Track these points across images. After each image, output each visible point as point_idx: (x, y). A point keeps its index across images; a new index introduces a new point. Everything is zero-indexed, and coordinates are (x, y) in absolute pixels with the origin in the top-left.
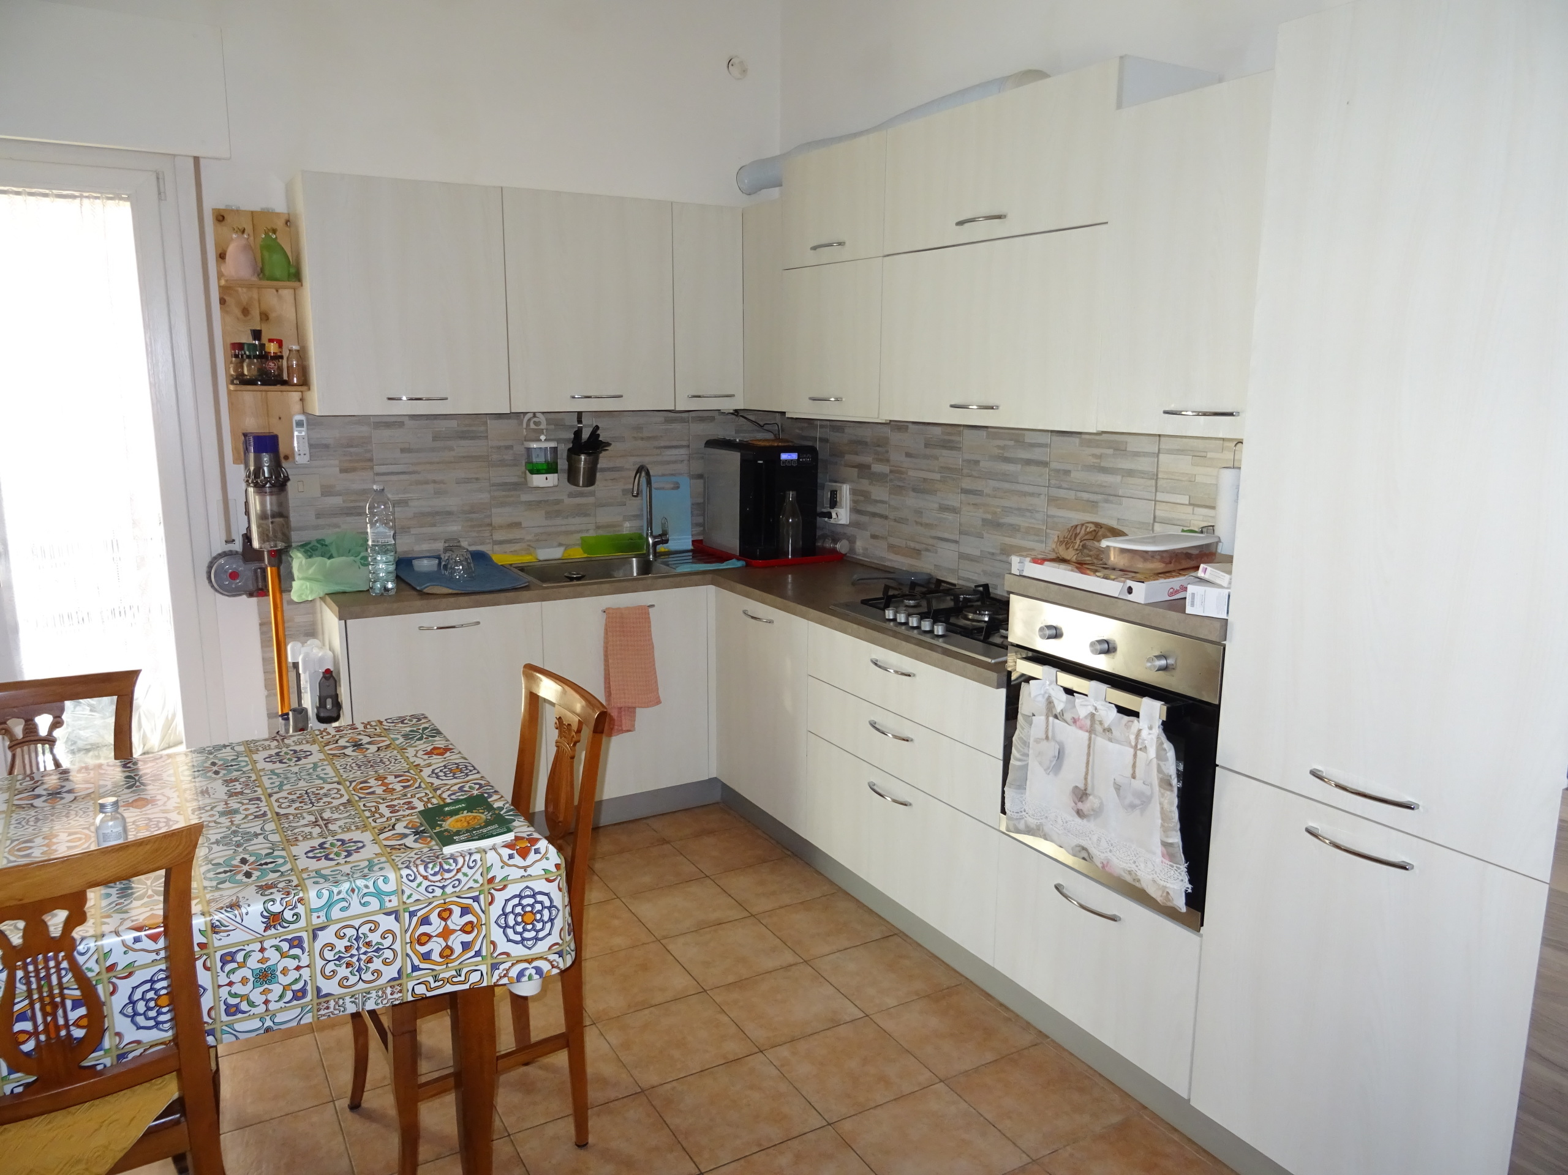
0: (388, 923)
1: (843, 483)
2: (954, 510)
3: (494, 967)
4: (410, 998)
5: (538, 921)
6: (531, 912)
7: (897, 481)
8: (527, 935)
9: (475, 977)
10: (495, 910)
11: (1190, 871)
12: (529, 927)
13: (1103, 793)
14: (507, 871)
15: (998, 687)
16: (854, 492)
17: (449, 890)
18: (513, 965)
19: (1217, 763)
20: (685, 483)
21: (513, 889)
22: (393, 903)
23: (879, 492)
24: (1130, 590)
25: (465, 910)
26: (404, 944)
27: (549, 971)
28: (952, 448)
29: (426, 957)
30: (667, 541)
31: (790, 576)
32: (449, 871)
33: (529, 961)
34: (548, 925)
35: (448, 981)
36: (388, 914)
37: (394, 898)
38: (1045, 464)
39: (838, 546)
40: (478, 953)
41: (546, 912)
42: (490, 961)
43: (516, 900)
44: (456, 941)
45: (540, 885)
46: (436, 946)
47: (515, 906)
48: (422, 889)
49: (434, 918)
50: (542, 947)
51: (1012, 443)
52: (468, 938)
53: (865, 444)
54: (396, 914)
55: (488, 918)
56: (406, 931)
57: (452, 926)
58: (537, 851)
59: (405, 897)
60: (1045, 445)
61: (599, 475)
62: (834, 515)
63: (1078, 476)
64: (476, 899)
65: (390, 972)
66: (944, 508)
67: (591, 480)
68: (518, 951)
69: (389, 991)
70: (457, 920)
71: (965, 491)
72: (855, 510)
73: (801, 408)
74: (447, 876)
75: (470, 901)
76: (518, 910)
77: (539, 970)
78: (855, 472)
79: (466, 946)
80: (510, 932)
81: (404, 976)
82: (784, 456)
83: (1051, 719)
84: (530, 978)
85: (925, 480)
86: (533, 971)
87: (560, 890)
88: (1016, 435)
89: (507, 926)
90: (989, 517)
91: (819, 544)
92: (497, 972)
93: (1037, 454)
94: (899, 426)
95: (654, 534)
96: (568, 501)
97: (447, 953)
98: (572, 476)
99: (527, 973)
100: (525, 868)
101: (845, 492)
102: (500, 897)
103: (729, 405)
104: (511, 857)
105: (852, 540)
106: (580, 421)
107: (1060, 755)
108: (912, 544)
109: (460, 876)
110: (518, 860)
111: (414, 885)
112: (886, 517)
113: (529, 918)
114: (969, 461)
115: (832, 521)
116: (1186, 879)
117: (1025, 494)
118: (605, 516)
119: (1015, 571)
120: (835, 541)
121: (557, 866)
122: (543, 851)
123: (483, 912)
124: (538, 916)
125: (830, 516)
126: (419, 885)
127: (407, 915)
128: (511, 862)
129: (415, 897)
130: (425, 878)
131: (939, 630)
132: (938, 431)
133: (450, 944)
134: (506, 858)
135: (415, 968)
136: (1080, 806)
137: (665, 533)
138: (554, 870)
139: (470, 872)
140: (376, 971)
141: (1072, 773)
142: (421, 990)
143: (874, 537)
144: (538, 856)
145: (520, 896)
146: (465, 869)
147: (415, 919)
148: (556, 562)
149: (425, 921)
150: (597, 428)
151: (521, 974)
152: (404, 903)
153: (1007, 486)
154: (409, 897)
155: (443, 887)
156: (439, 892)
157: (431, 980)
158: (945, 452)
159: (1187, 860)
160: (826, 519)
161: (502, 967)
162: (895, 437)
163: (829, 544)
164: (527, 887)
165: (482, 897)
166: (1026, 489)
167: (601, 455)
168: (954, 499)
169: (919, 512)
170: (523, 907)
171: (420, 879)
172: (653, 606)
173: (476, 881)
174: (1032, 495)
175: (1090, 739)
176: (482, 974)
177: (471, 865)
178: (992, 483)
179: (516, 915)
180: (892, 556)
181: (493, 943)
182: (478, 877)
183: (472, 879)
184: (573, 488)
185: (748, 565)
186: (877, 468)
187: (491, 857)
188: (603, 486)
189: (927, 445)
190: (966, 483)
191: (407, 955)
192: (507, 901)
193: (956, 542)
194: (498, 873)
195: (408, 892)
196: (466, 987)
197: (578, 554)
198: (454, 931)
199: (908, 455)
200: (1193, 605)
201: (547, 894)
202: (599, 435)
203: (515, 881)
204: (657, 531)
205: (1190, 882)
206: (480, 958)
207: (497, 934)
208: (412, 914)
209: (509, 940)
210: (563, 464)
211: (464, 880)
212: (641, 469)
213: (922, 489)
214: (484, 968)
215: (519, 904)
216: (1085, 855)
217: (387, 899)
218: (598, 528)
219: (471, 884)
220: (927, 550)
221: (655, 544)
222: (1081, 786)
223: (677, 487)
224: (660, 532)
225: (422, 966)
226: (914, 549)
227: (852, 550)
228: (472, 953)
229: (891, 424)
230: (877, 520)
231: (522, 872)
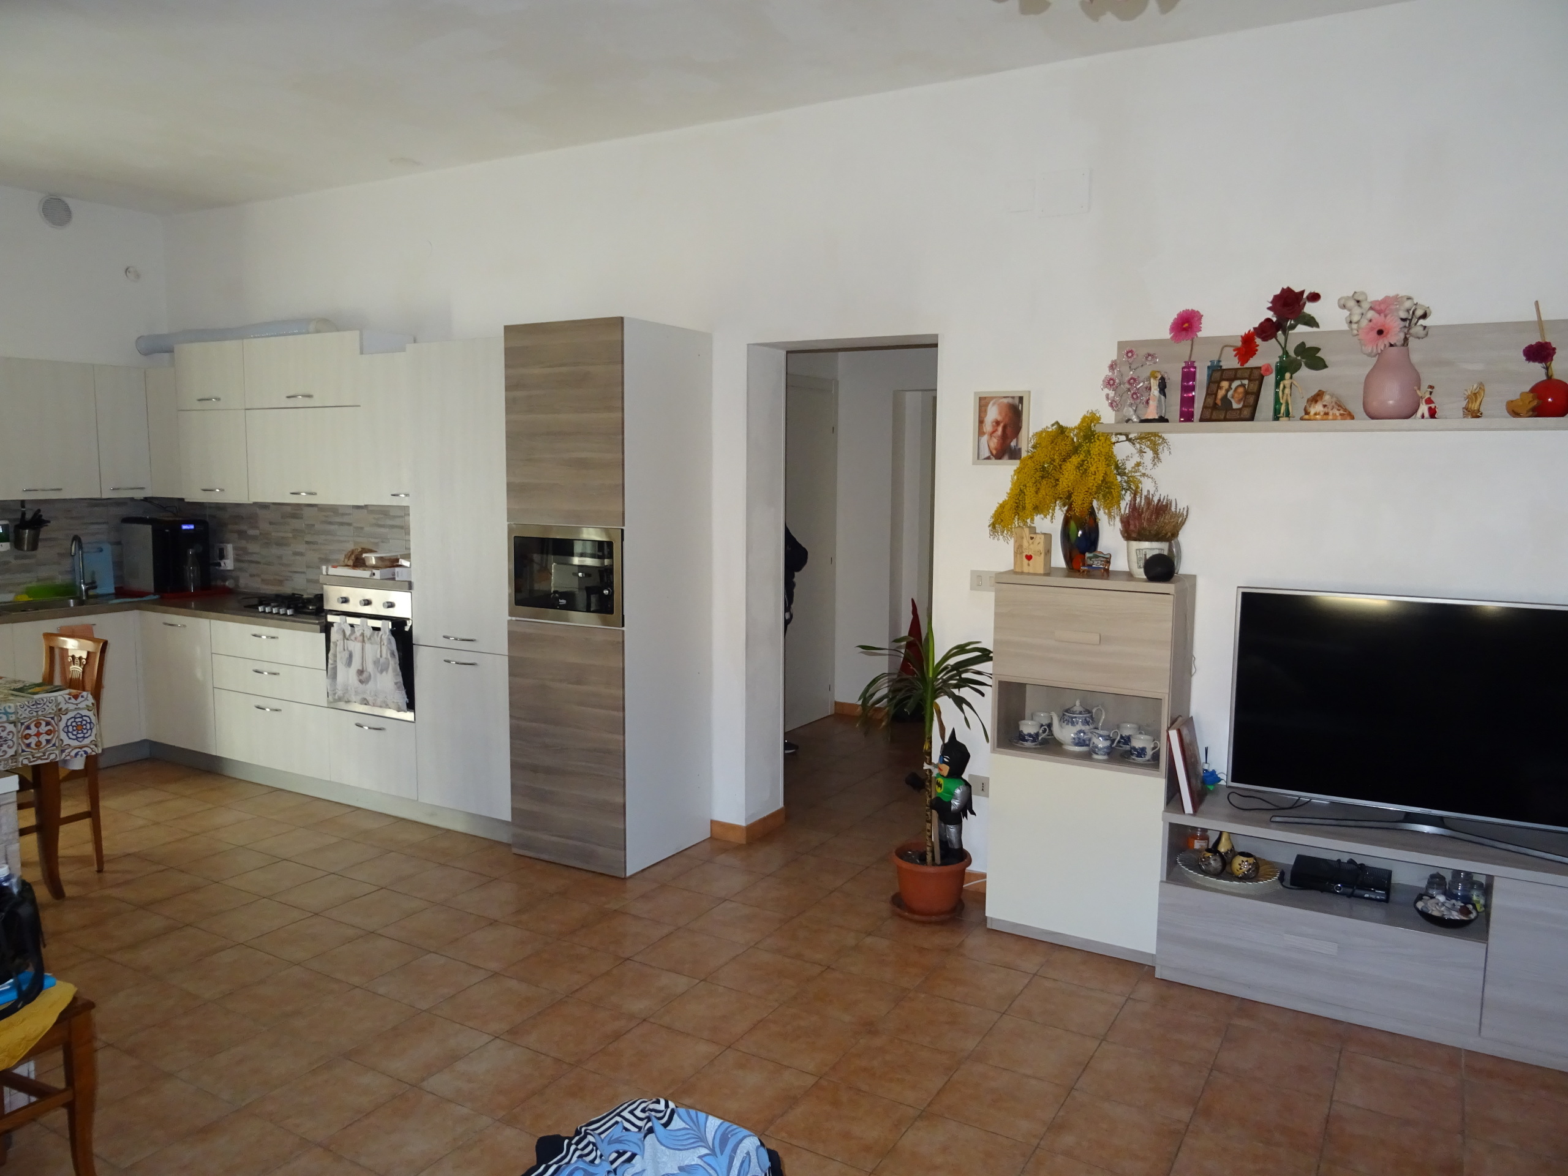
0: (10, 727)
1: (229, 543)
2: (301, 554)
3: (63, 751)
4: (20, 766)
5: (85, 729)
6: (81, 725)
7: (266, 540)
8: (79, 736)
9: (52, 757)
10: (62, 724)
11: (407, 693)
12: (80, 732)
13: (370, 668)
14: (68, 705)
15: (321, 632)
16: (235, 549)
17: (40, 713)
18: (72, 750)
19: (414, 643)
20: (108, 549)
21: (71, 714)
22: (13, 718)
23: (253, 547)
24: (374, 574)
25: (48, 724)
26: (18, 738)
27: (91, 753)
28: (297, 518)
29: (28, 745)
30: (95, 587)
31: (193, 603)
32: (40, 704)
33: (81, 748)
34: (90, 731)
35: (39, 758)
36: (11, 723)
37: (13, 716)
38: (349, 524)
39: (227, 583)
40: (54, 745)
41: (88, 725)
42: (60, 748)
43: (73, 720)
44: (43, 738)
45: (85, 712)
46: (33, 741)
47: (72, 722)
48: (27, 712)
49: (32, 726)
50: (87, 741)
51: (332, 514)
52: (49, 737)
53: (242, 518)
54: (14, 723)
55: (59, 729)
56: (19, 732)
57: (41, 731)
58: (82, 697)
59: (19, 715)
60: (349, 514)
61: (40, 544)
62: (222, 564)
63: (367, 529)
64: (53, 718)
65: (11, 752)
66: (296, 554)
67: (34, 546)
68: (75, 743)
69: (10, 761)
70: (43, 728)
71: (307, 543)
72: (237, 560)
73: (194, 495)
74: (39, 706)
75: (50, 719)
76: (74, 724)
77: (86, 752)
78: (236, 535)
79: (48, 741)
80: (70, 734)
81: (18, 755)
82: (185, 527)
83: (345, 641)
84: (82, 755)
85: (283, 538)
86: (83, 753)
87: (94, 715)
88: (333, 509)
89: (68, 732)
90: (322, 556)
91: (213, 583)
92: (64, 754)
93: (346, 519)
94: (264, 506)
95: (86, 582)
96: (14, 562)
97: (38, 744)
98: (17, 544)
99: (80, 753)
100: (77, 704)
101: (230, 549)
102: (65, 718)
103: (139, 495)
104: (70, 699)
105: (236, 579)
106: (23, 507)
107: (351, 656)
108: (278, 577)
109: (45, 707)
110: (73, 700)
111: (23, 709)
112: (258, 563)
113: (79, 728)
114: (308, 525)
115: (222, 568)
116: (405, 696)
117: (342, 542)
118: (44, 572)
119: (324, 573)
120: (225, 579)
121: (93, 704)
122: (85, 697)
123: (56, 725)
124: (84, 727)
125: (219, 565)
126: (26, 710)
127: (20, 724)
128: (70, 701)
129: (24, 716)
130: (29, 707)
131: (289, 612)
132: (289, 509)
133: (40, 739)
134: (67, 699)
135: (23, 751)
136: (361, 677)
137: (93, 582)
138: (91, 705)
139: (50, 705)
140: (4, 751)
141: (356, 664)
142: (26, 762)
143: (252, 576)
144: (83, 699)
145: (75, 718)
146: (48, 704)
147: (23, 726)
148: (10, 604)
149: (28, 728)
150: (39, 511)
151: (77, 754)
152: (18, 718)
153: (329, 537)
154: (21, 715)
155: (37, 712)
156: (35, 714)
157: (31, 757)
158: (294, 520)
159: (405, 688)
160: (217, 567)
161: (67, 751)
162: (262, 513)
163: (219, 583)
164: (78, 713)
165: (56, 718)
166: (342, 539)
167: (42, 529)
168: (301, 548)
169: (280, 557)
170: (77, 723)
171: (26, 707)
172: (94, 625)
173: (53, 710)
174: (345, 541)
175: (363, 646)
176: (56, 755)
177: (51, 701)
178: (323, 537)
179: (73, 727)
180: (265, 587)
181: (62, 740)
182: (54, 707)
183: (51, 709)
184: (20, 553)
185: (162, 598)
186: (251, 532)
187: (60, 699)
188: (42, 552)
189: (282, 517)
190: (308, 538)
191: (20, 744)
192: (68, 720)
193: (304, 573)
194: (64, 706)
195: (20, 713)
196: (48, 761)
197: (25, 598)
198: (42, 734)
199: (271, 523)
200: (398, 576)
201: (88, 717)
202: (41, 516)
203: (72, 710)
204: (88, 580)
205: (408, 698)
206: (55, 748)
207: (63, 736)
208: (22, 724)
209: (70, 739)
210: (12, 536)
211: (47, 708)
212: (76, 539)
213: (281, 543)
214: (57, 752)
215: (75, 721)
216: (365, 702)
217: (11, 715)
218: (39, 580)
219: (51, 711)
220: (287, 580)
221: (87, 590)
222: (361, 668)
223: (101, 550)
224: (90, 581)
225: (27, 750)
226: (279, 580)
227: (237, 586)
228: (51, 745)
229: (255, 504)
230: (253, 565)
231: (75, 706)
